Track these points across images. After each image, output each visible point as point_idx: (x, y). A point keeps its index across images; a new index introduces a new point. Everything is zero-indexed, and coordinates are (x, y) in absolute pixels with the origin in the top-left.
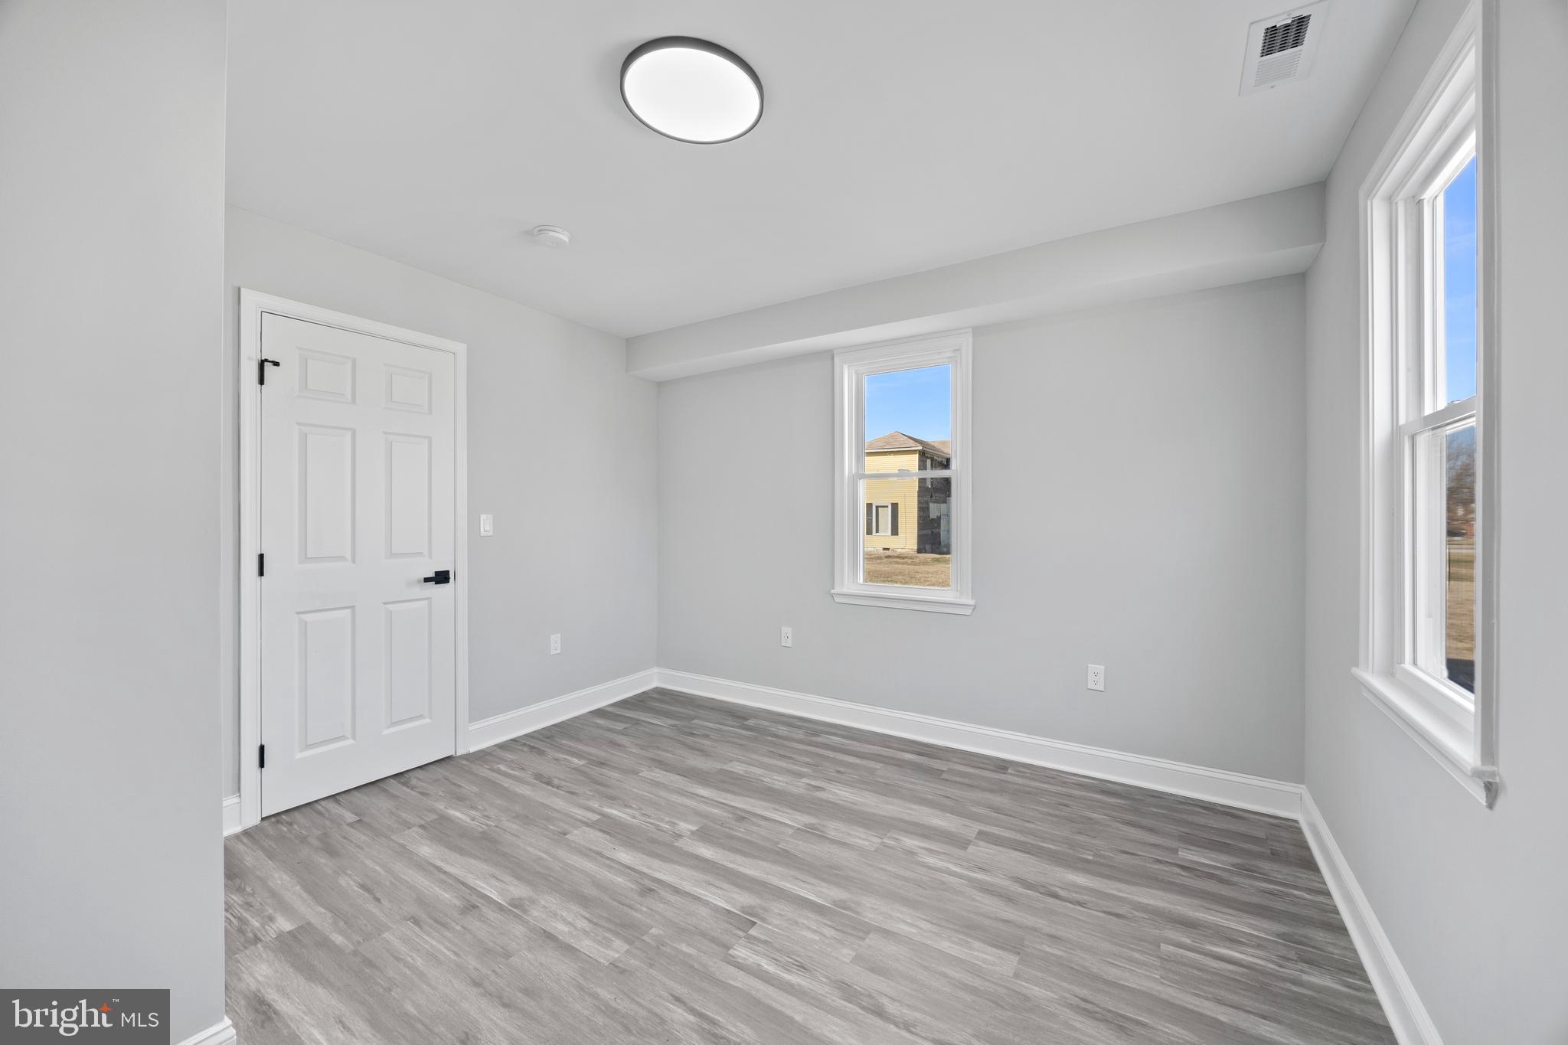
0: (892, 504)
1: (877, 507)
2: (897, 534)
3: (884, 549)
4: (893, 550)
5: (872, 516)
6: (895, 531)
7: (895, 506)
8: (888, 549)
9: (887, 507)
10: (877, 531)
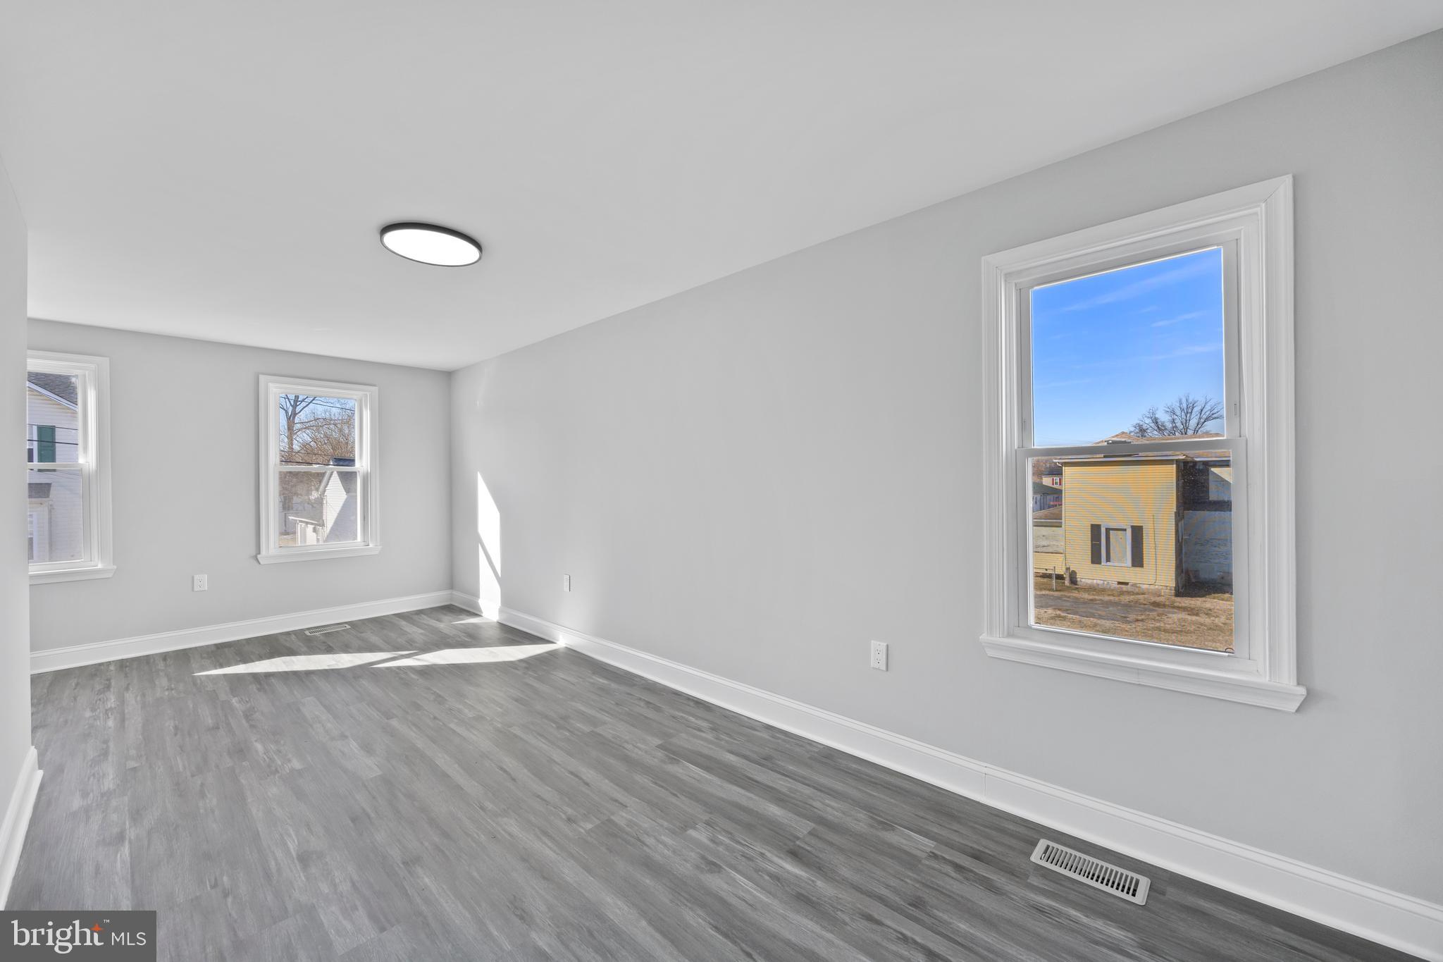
0: (1132, 527)
1: (1108, 530)
2: (1141, 565)
3: (1119, 583)
4: (1134, 585)
5: (1099, 540)
6: (1138, 561)
7: (1137, 532)
8: (1126, 584)
9: (1125, 530)
10: (1108, 560)
